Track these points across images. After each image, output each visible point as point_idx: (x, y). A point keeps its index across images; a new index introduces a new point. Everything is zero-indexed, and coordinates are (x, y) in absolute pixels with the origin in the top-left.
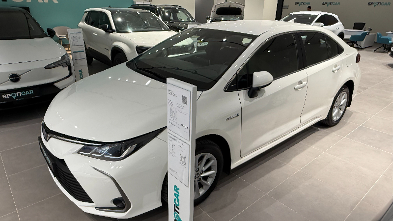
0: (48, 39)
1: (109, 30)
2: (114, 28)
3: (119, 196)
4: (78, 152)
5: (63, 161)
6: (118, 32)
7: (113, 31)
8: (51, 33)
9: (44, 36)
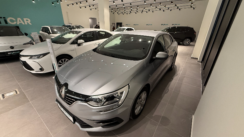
0: (25, 36)
1: (49, 33)
2: (51, 32)
3: (41, 67)
4: (29, 59)
5: (25, 62)
6: (53, 34)
7: (51, 33)
8: (26, 34)
9: (23, 35)
